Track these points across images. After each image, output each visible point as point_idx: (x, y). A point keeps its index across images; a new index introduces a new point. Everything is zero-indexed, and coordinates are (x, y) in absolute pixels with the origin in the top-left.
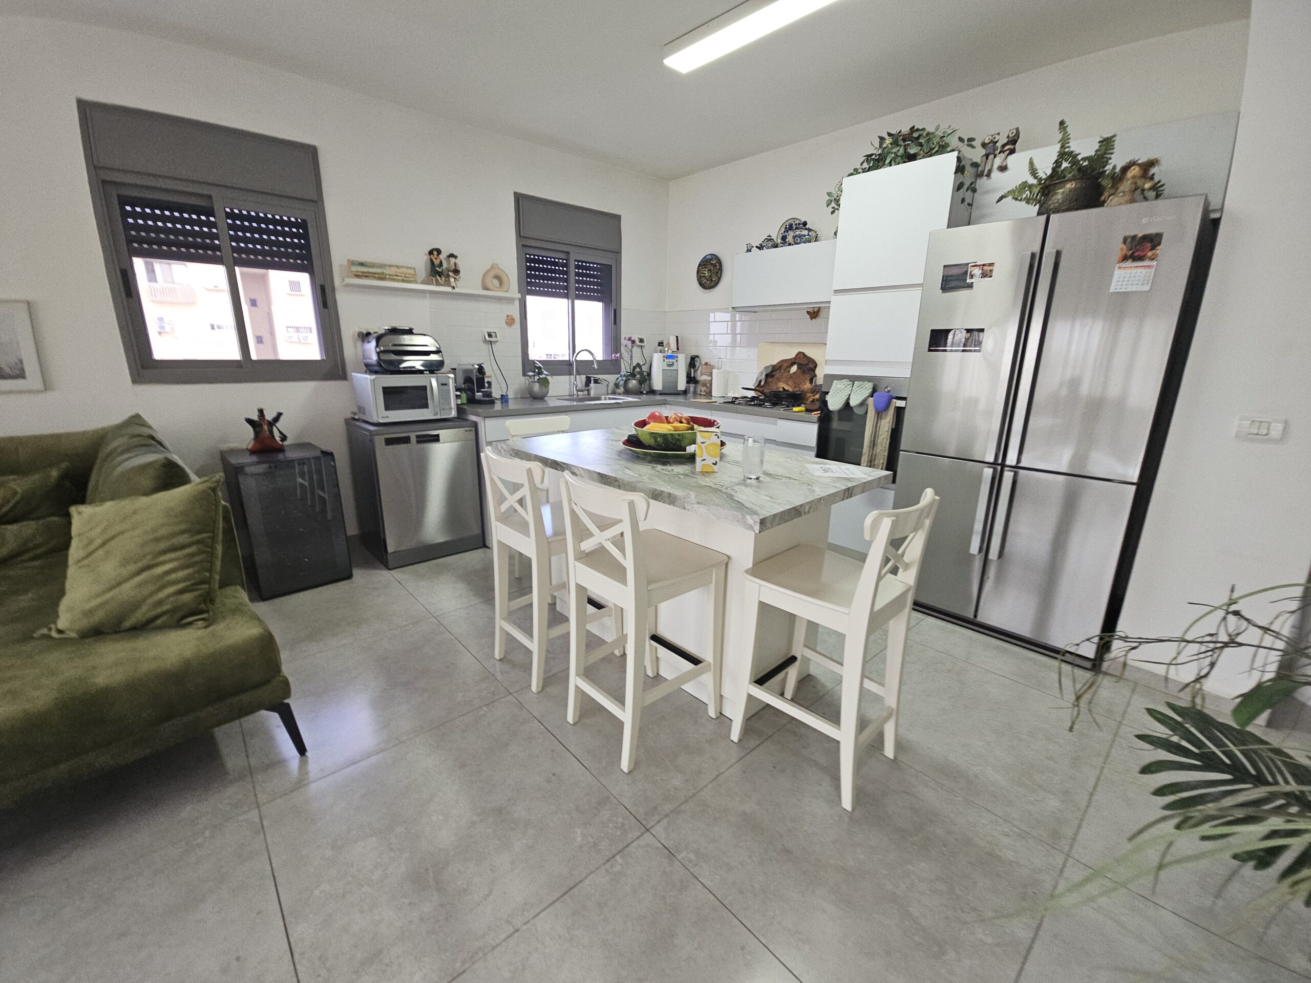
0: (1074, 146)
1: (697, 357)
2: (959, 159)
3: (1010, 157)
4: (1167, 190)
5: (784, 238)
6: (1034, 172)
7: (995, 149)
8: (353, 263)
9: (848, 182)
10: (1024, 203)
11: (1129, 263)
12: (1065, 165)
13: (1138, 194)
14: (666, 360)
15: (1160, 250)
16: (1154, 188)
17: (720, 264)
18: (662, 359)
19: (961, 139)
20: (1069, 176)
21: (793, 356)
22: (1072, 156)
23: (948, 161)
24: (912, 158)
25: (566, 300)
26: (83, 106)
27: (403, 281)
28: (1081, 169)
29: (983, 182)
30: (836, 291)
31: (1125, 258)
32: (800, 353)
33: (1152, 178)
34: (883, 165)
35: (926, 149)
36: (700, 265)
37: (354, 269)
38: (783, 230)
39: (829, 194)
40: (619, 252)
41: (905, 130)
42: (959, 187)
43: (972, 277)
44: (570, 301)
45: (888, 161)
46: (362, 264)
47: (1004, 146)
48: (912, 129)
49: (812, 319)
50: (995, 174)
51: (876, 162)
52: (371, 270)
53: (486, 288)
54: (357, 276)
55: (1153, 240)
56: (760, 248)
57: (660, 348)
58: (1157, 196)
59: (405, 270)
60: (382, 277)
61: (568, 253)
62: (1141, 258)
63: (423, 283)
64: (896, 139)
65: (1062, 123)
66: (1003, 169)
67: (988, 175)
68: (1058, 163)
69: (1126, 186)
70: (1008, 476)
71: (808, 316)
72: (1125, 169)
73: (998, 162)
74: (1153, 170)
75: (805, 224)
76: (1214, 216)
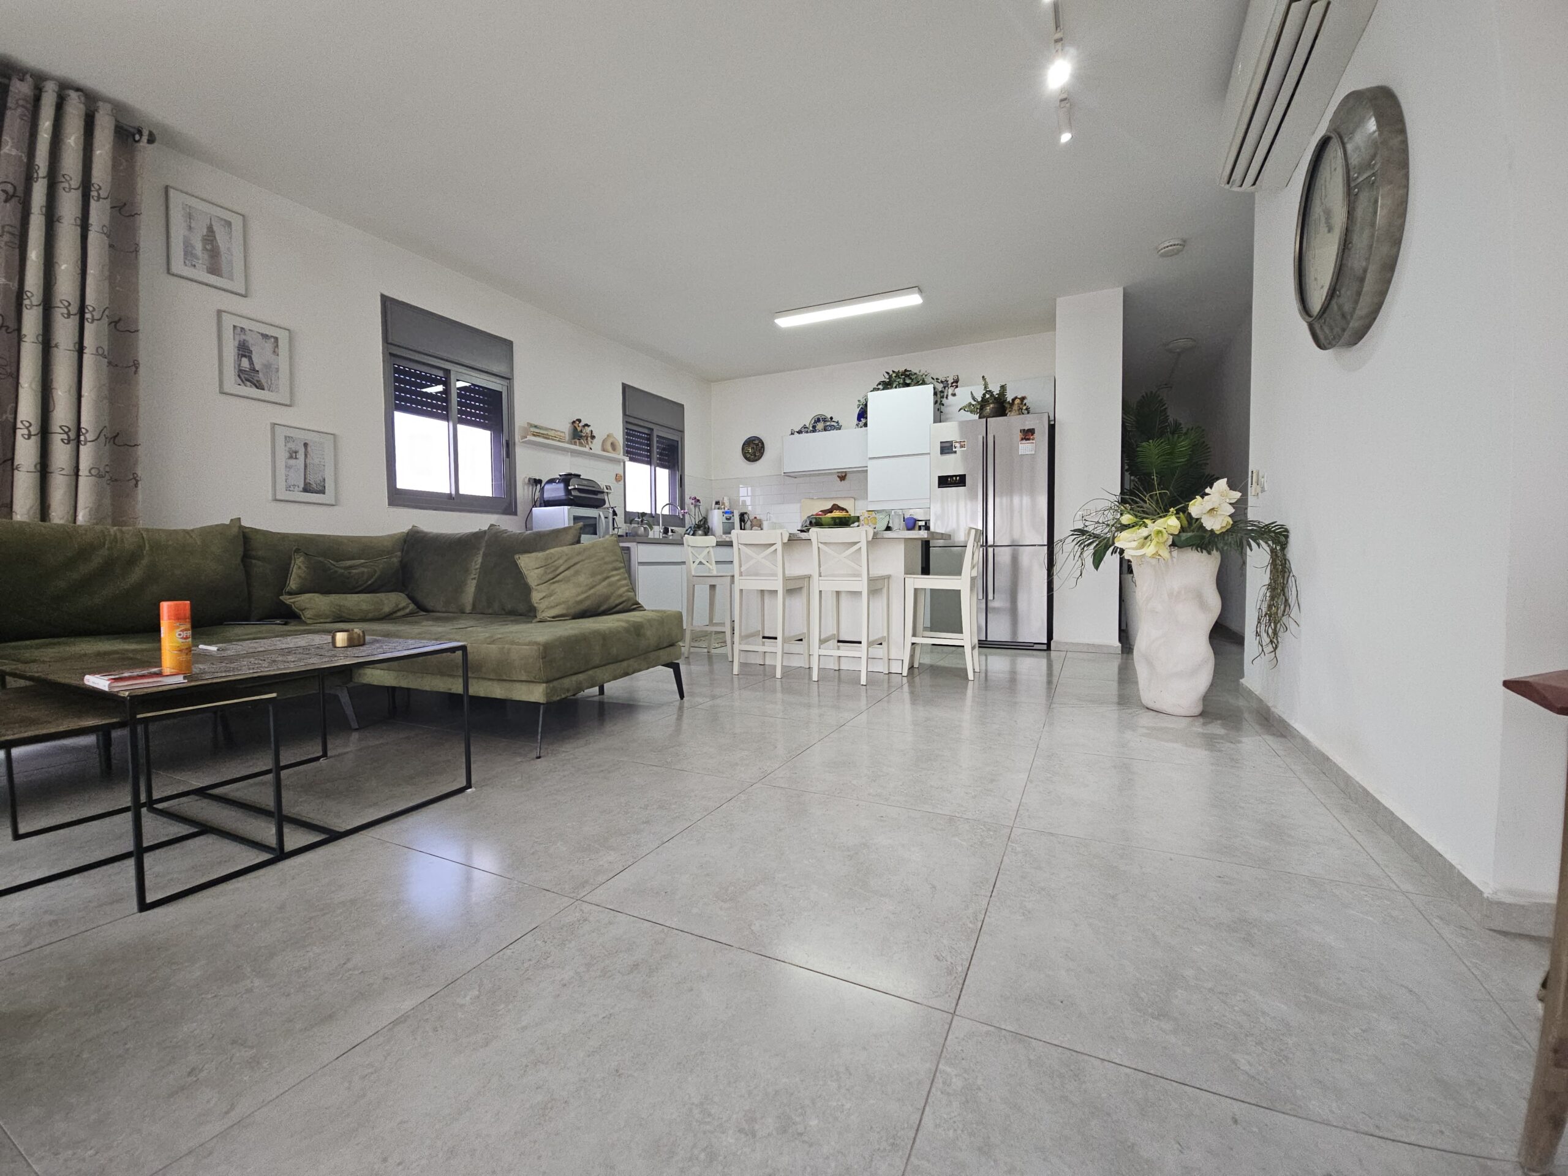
0: (990, 388)
1: (746, 513)
2: (934, 388)
3: (956, 389)
4: (1031, 410)
5: (814, 427)
6: (974, 398)
7: (948, 384)
8: (531, 425)
9: (872, 396)
10: (969, 413)
11: (1024, 441)
12: (987, 396)
13: (1020, 412)
14: (725, 515)
15: (1035, 435)
16: (1027, 409)
17: (763, 444)
18: (722, 514)
19: (933, 378)
20: (991, 401)
21: (830, 507)
22: (990, 392)
23: (928, 391)
24: (908, 385)
25: (649, 466)
26: (385, 300)
27: (559, 441)
28: (995, 398)
29: (944, 401)
30: (870, 458)
31: (1022, 439)
32: (834, 505)
33: (1025, 404)
34: (891, 388)
35: (915, 381)
36: (744, 444)
37: (533, 429)
38: (813, 421)
39: (859, 401)
40: (682, 432)
41: (902, 369)
42: (936, 402)
43: (955, 447)
44: (653, 468)
45: (894, 386)
46: (536, 427)
47: (952, 383)
48: (906, 370)
49: (841, 481)
50: (950, 397)
51: (887, 385)
52: (542, 432)
53: (604, 450)
54: (534, 435)
55: (1031, 431)
56: (800, 432)
57: (717, 506)
58: (1028, 413)
59: (559, 433)
60: (546, 437)
61: (652, 430)
62: (1028, 439)
63: (568, 443)
64: (898, 375)
65: (983, 377)
66: (954, 395)
67: (947, 398)
68: (984, 395)
69: (1016, 407)
70: (990, 550)
71: (839, 479)
72: (1013, 400)
73: (950, 391)
74: (1025, 401)
75: (831, 418)
76: (1052, 423)
